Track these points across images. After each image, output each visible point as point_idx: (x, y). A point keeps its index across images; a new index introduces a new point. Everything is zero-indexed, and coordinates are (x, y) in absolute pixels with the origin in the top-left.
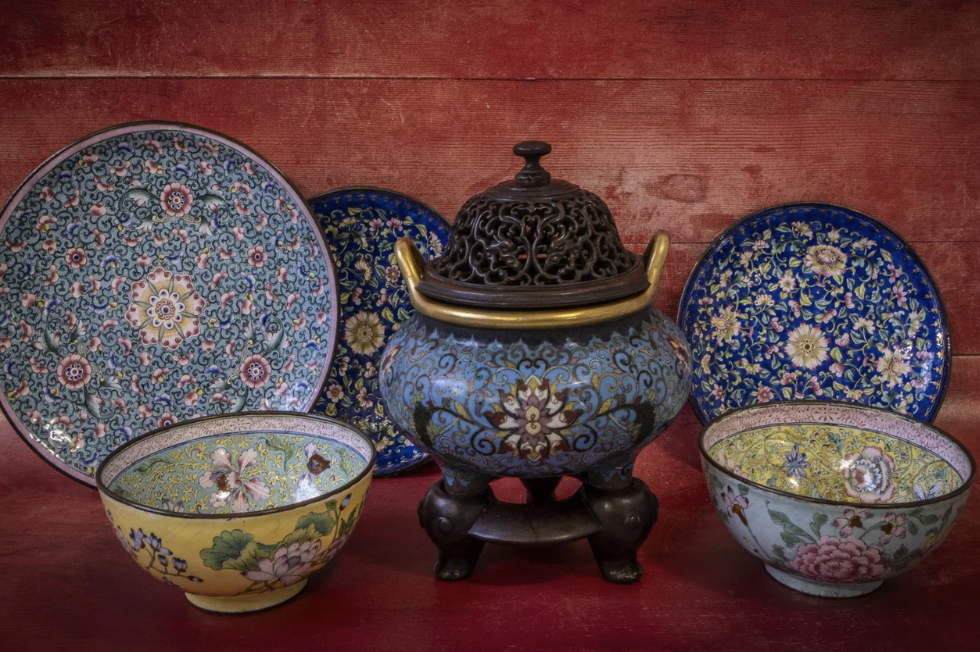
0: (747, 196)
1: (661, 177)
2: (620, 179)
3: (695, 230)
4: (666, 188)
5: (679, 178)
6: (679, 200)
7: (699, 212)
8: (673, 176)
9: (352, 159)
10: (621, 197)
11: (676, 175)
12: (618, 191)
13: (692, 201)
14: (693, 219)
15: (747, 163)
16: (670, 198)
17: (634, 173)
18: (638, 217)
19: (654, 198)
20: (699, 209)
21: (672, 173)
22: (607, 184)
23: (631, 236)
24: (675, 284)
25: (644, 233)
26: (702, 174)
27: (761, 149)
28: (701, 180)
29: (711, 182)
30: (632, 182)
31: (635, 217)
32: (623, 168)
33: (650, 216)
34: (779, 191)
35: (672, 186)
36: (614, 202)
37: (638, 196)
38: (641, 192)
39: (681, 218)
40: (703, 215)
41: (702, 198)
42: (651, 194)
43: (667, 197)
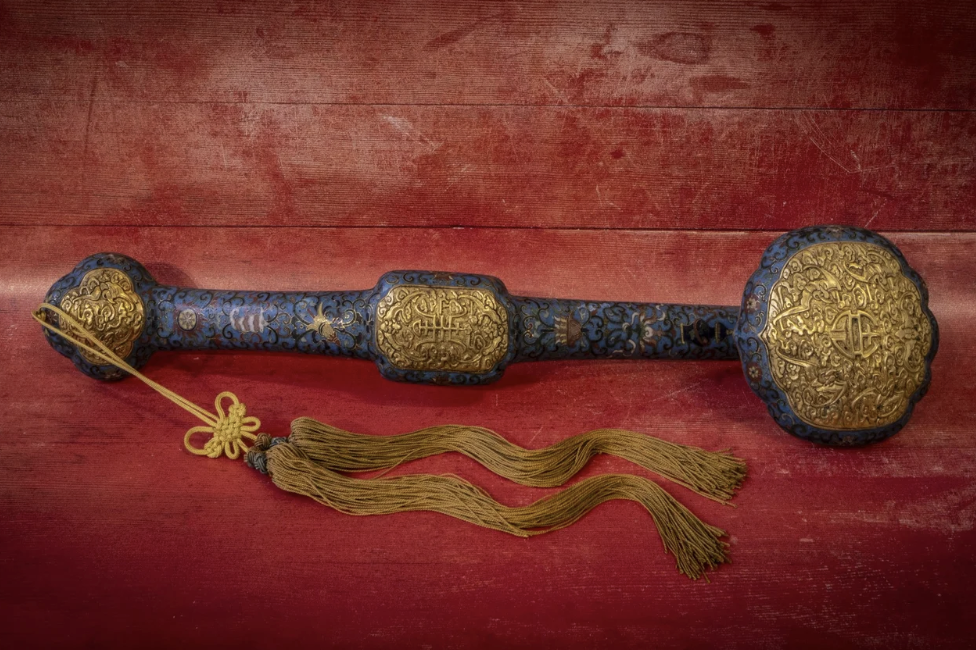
0: (757, 58)
1: (656, 36)
2: (607, 37)
3: (696, 94)
4: (662, 48)
5: (678, 37)
6: (676, 60)
7: (701, 74)
8: (669, 34)
9: (285, 9)
10: (609, 56)
11: (673, 34)
12: (606, 49)
13: (693, 63)
14: (693, 82)
15: (757, 21)
16: (667, 58)
17: (624, 30)
18: (629, 79)
19: (648, 58)
20: (701, 71)
21: (669, 31)
22: (592, 42)
23: (621, 99)
24: (671, 151)
25: (635, 96)
26: (705, 33)
27: (774, 7)
28: (703, 39)
29: (715, 42)
30: (622, 40)
31: (625, 78)
32: (611, 25)
33: (643, 77)
34: (794, 53)
35: (670, 45)
36: (600, 62)
37: (628, 56)
38: (633, 51)
39: (681, 79)
40: (704, 78)
41: (704, 59)
42: (643, 54)
43: (664, 57)
